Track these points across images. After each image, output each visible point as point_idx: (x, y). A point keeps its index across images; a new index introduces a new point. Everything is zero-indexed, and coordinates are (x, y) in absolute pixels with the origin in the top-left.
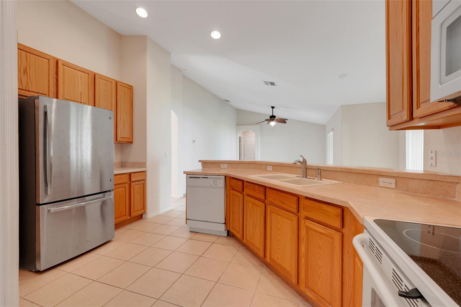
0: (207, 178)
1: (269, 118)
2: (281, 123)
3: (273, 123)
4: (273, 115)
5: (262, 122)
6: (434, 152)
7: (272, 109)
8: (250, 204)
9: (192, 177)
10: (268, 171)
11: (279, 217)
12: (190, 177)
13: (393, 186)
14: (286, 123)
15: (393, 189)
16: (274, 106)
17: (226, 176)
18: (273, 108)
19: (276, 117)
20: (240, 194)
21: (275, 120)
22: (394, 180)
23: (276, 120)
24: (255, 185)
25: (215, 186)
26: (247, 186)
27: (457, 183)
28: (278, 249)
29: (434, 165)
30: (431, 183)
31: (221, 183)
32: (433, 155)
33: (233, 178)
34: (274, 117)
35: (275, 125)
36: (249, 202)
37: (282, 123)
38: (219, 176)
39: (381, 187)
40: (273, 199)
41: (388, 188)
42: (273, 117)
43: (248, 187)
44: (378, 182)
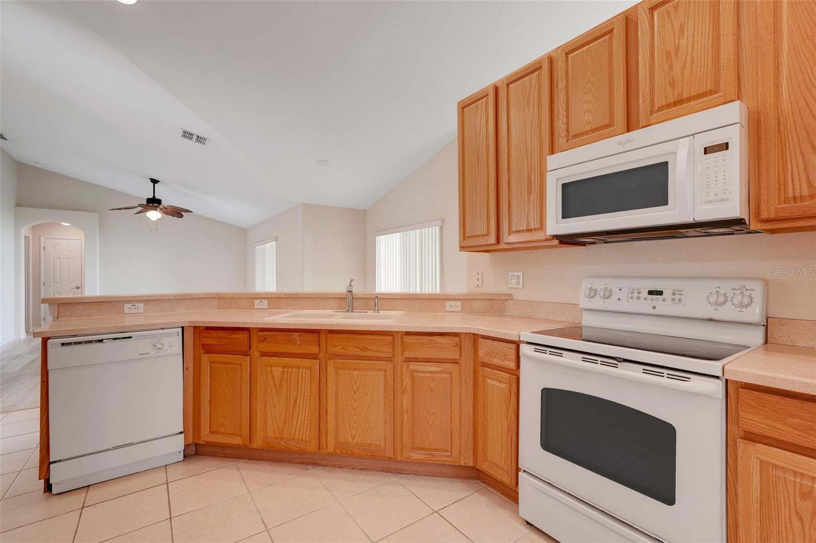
0: (131, 337)
1: (145, 203)
2: (170, 216)
3: (154, 215)
4: (154, 196)
5: (125, 209)
6: (480, 274)
7: (152, 184)
8: (274, 369)
9: (69, 344)
10: (256, 309)
11: (355, 373)
12: (63, 344)
13: (459, 309)
14: (182, 216)
15: (459, 312)
16: (157, 179)
17: (183, 328)
18: (155, 181)
19: (163, 203)
20: (242, 356)
21: (158, 209)
22: (460, 302)
23: (161, 209)
24: (290, 333)
25: (156, 353)
26: (266, 338)
27: (507, 300)
28: (355, 422)
29: (480, 285)
30: (490, 301)
31: (173, 344)
32: (480, 276)
33: (209, 329)
34: (159, 202)
35: (159, 219)
36: (271, 366)
37: (172, 216)
38: (162, 329)
39: (448, 312)
40: (343, 348)
41: (454, 312)
42: (154, 202)
43: (267, 340)
44: (444, 306)
